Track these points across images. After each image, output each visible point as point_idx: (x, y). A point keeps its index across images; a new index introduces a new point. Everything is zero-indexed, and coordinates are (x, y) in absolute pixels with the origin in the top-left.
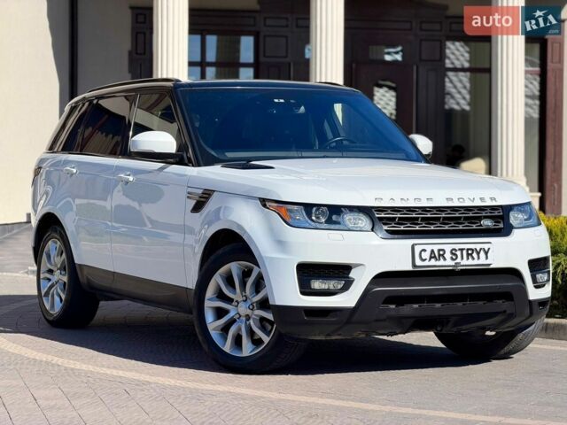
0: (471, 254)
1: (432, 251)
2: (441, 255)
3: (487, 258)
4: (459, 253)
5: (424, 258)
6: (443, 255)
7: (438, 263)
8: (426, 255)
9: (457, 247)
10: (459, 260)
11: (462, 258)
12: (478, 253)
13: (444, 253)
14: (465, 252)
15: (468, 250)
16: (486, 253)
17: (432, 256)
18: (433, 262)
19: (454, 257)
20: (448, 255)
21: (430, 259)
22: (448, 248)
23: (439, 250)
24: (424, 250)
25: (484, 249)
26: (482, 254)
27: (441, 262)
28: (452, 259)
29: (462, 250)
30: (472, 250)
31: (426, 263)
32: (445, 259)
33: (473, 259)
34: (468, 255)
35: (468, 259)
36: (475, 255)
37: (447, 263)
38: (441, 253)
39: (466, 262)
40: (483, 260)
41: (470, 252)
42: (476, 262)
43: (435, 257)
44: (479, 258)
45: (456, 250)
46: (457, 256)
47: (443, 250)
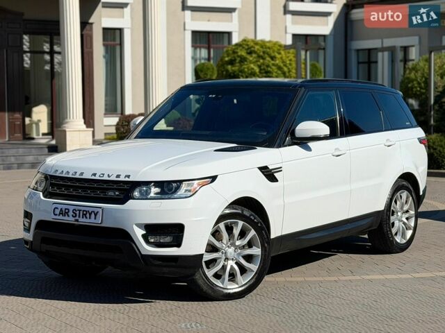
0: (85, 215)
1: (61, 209)
3: (95, 219)
4: (78, 213)
5: (56, 213)
6: (67, 213)
7: (63, 218)
8: (57, 212)
9: (77, 208)
10: (77, 218)
11: (79, 217)
12: (90, 214)
13: (69, 211)
14: (81, 213)
15: (84, 211)
16: (96, 215)
18: (61, 217)
20: (71, 213)
21: (59, 215)
22: (71, 208)
23: (66, 209)
24: (57, 208)
25: (94, 212)
26: (93, 215)
27: (66, 218)
28: (73, 216)
29: (80, 211)
30: (87, 211)
31: (57, 217)
32: (68, 216)
33: (86, 218)
34: (83, 214)
35: (83, 217)
36: (88, 215)
37: (69, 219)
38: (67, 211)
39: (83, 221)
40: (92, 220)
41: (85, 212)
42: (88, 220)
43: (62, 214)
44: (90, 218)
45: (76, 211)
46: (76, 214)
47: (68, 209)
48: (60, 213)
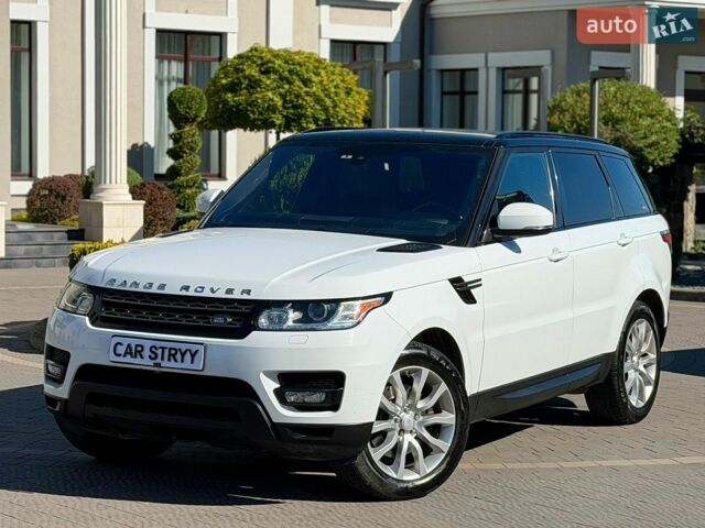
0: (174, 355)
1: (129, 346)
2: (138, 352)
3: (192, 362)
4: (159, 352)
5: (118, 352)
6: (140, 352)
7: (134, 361)
8: (121, 350)
9: (158, 344)
10: (159, 360)
11: (162, 359)
12: (183, 355)
13: (142, 350)
14: (167, 352)
15: (170, 349)
16: (193, 356)
17: (129, 351)
18: (128, 359)
19: (153, 356)
20: (147, 353)
21: (125, 356)
22: (148, 344)
23: (137, 346)
24: (120, 344)
25: (190, 350)
26: (188, 356)
27: (138, 360)
28: (150, 357)
29: (163, 348)
30: (176, 350)
31: (121, 359)
32: (142, 357)
33: (176, 361)
34: (170, 355)
35: (169, 360)
36: (179, 356)
37: (144, 362)
38: (139, 349)
39: (169, 365)
40: (188, 364)
41: (173, 352)
42: (179, 365)
43: (131, 354)
44: (182, 361)
45: (156, 349)
46: (156, 355)
47: (142, 347)
48: (126, 353)
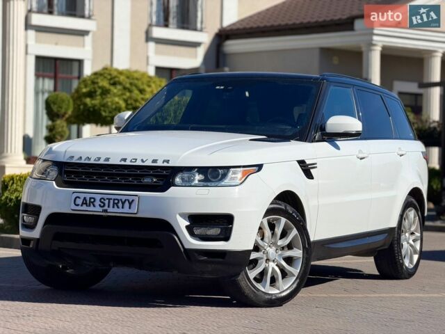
0: (117, 204)
1: (85, 198)
3: (130, 208)
4: (107, 202)
5: (77, 203)
6: (93, 202)
7: (88, 209)
8: (79, 201)
9: (105, 197)
10: (106, 208)
11: (109, 207)
12: (123, 203)
13: (95, 201)
14: (112, 201)
15: (114, 199)
16: (130, 204)
17: (85, 202)
18: (84, 207)
19: (102, 205)
20: (97, 203)
21: (82, 205)
22: (98, 197)
23: (90, 198)
24: (79, 198)
25: (128, 200)
26: (127, 204)
27: (91, 208)
28: (100, 205)
29: (109, 199)
30: (118, 200)
31: (79, 208)
32: (94, 206)
33: (118, 207)
34: (114, 203)
35: (113, 207)
36: (120, 204)
37: (96, 210)
38: (92, 200)
39: (113, 211)
40: (126, 209)
41: (116, 201)
42: (116, 210)
43: (86, 204)
44: (122, 207)
45: (104, 200)
46: (104, 204)
47: (94, 199)
48: (83, 203)
